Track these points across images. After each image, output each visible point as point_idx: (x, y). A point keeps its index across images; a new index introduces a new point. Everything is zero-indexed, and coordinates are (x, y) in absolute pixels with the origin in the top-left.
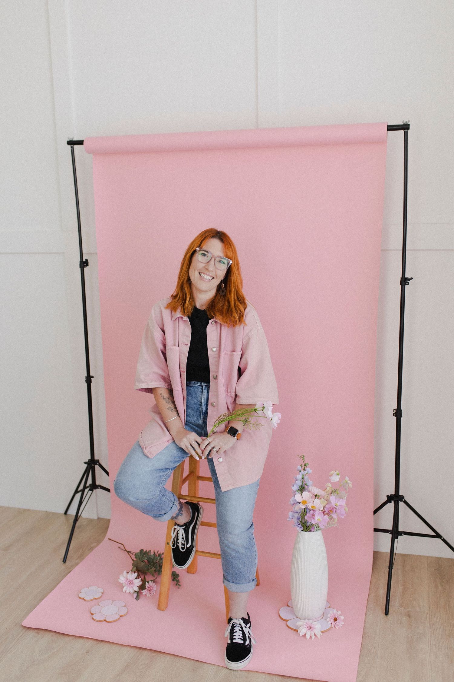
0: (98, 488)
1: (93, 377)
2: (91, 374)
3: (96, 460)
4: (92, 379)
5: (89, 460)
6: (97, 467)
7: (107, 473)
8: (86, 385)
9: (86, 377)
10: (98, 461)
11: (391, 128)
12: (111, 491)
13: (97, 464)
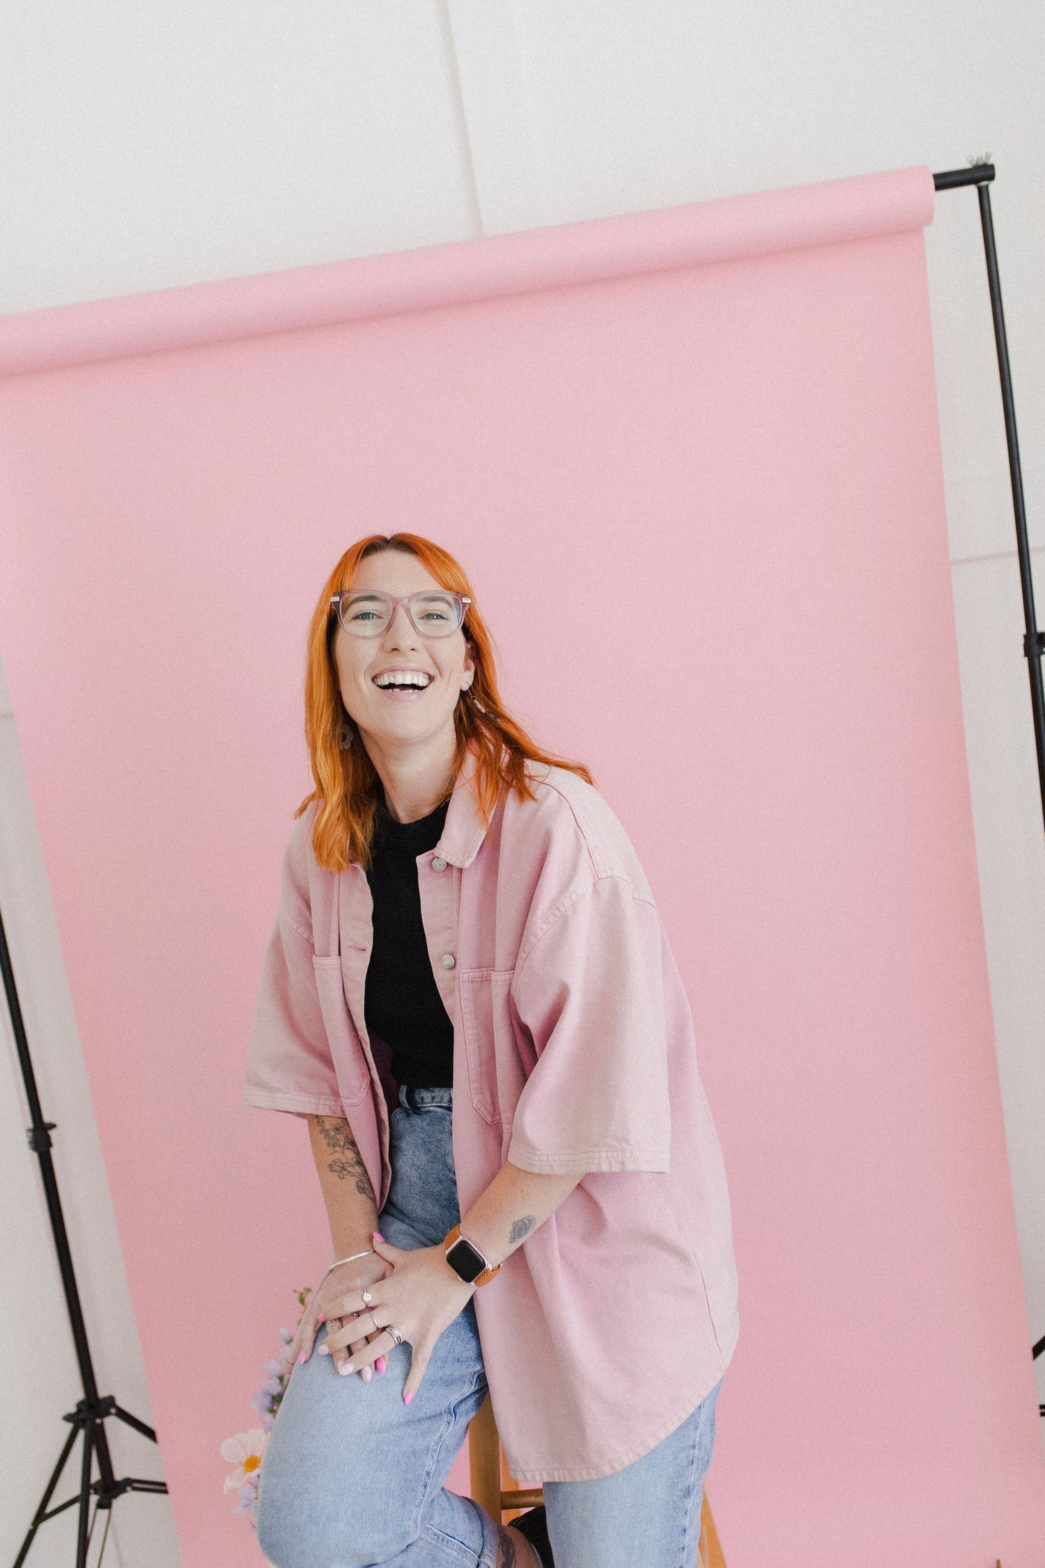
0: (124, 1491)
1: (53, 1126)
2: (47, 1118)
3: (105, 1399)
4: (52, 1133)
5: (80, 1405)
6: (113, 1425)
7: (150, 1433)
8: (31, 1160)
9: (29, 1130)
10: (110, 1401)
11: (945, 181)
12: (170, 1488)
13: (109, 1414)
